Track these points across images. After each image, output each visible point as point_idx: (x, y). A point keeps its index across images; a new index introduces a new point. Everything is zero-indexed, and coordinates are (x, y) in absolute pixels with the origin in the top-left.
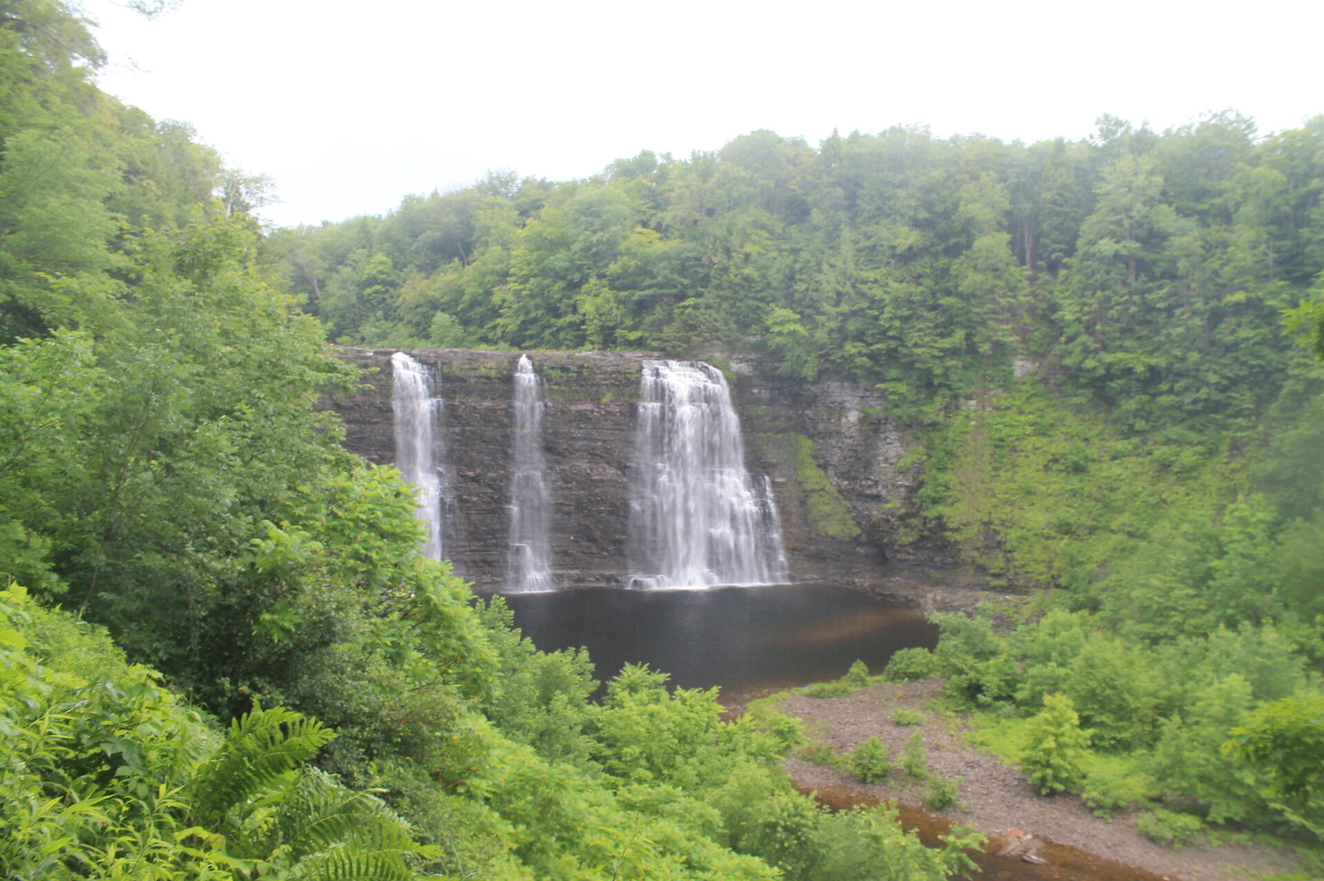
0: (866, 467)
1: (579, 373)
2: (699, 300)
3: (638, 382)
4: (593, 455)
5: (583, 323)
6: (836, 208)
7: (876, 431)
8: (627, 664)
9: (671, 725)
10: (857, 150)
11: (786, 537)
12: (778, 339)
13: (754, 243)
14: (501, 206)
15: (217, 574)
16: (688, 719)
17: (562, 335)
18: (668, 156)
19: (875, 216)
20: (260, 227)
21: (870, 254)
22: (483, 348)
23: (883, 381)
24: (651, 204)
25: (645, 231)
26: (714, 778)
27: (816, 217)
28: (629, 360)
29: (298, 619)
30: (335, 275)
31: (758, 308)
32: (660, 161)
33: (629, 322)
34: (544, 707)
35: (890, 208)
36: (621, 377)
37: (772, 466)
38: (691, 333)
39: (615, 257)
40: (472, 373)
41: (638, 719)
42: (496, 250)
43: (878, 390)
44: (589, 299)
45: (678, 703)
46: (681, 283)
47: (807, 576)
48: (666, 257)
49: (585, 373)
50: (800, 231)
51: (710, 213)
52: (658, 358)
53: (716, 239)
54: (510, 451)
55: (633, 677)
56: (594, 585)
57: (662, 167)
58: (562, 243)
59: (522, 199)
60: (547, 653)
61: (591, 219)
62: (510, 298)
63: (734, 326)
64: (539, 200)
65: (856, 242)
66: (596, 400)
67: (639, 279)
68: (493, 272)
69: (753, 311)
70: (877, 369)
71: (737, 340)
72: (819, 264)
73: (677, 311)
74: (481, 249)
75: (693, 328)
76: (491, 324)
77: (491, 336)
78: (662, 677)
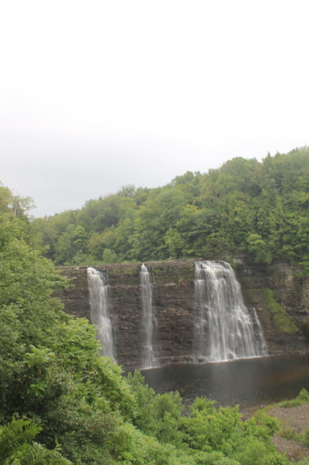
0: (298, 300)
1: (168, 270)
2: (217, 234)
3: (193, 272)
4: (176, 305)
5: (168, 248)
6: (272, 187)
7: (301, 284)
8: (197, 397)
9: (218, 424)
10: (279, 162)
11: (265, 334)
12: (253, 247)
13: (238, 206)
14: (129, 201)
15: (12, 368)
16: (226, 421)
17: (159, 254)
18: (198, 173)
19: (289, 189)
20: (28, 219)
21: (290, 206)
22: (126, 263)
23: (302, 261)
24: (193, 194)
25: (191, 206)
26: (240, 448)
27: (264, 192)
28: (189, 263)
29: (46, 386)
30: (61, 236)
31: (243, 234)
32: (195, 175)
33: (187, 246)
34: (161, 419)
35: (296, 185)
36: (185, 270)
37: (256, 303)
38: (214, 248)
39: (179, 218)
40: (122, 274)
41: (203, 422)
42: (128, 220)
43: (300, 265)
44: (169, 237)
45: (221, 414)
46: (209, 227)
47: (277, 352)
48: (200, 216)
49: (170, 270)
50: (258, 199)
51: (218, 195)
52: (201, 260)
53: (221, 206)
54: (140, 306)
55: (200, 403)
56: (181, 363)
57: (196, 178)
58: (155, 215)
59: (138, 197)
60: (161, 395)
61: (167, 203)
62: (136, 240)
63: (233, 243)
64: (145, 197)
65: (283, 201)
66: (176, 281)
67: (190, 227)
68: (128, 230)
69: (241, 236)
70: (298, 256)
71: (235, 249)
72: (268, 213)
73: (207, 239)
74: (122, 220)
75: (215, 246)
76: (128, 252)
77: (129, 257)
78: (213, 402)
